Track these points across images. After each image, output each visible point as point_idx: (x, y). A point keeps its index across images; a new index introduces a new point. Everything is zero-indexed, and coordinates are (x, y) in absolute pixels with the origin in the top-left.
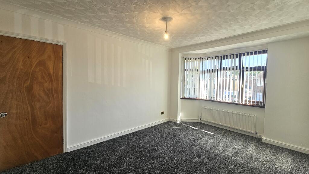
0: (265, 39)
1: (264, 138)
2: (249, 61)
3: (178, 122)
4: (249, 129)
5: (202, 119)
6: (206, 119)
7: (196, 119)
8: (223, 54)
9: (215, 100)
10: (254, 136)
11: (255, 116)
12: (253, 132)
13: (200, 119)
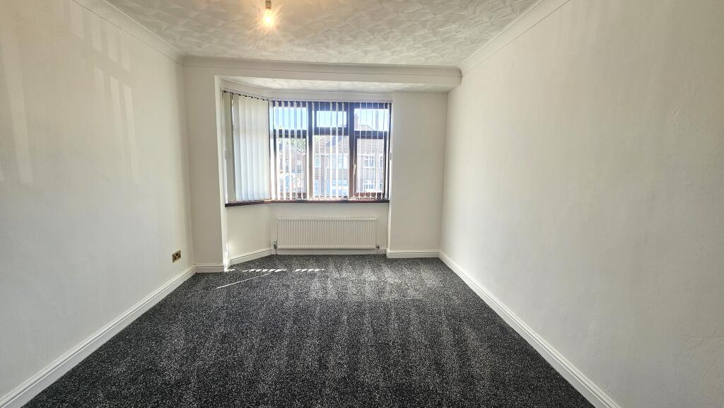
0: (397, 84)
1: (390, 252)
2: (366, 119)
3: (226, 270)
4: (366, 243)
5: (279, 247)
6: (287, 244)
7: (263, 251)
8: (314, 99)
9: (308, 198)
10: (375, 253)
11: (377, 219)
12: (374, 247)
13: (273, 248)
